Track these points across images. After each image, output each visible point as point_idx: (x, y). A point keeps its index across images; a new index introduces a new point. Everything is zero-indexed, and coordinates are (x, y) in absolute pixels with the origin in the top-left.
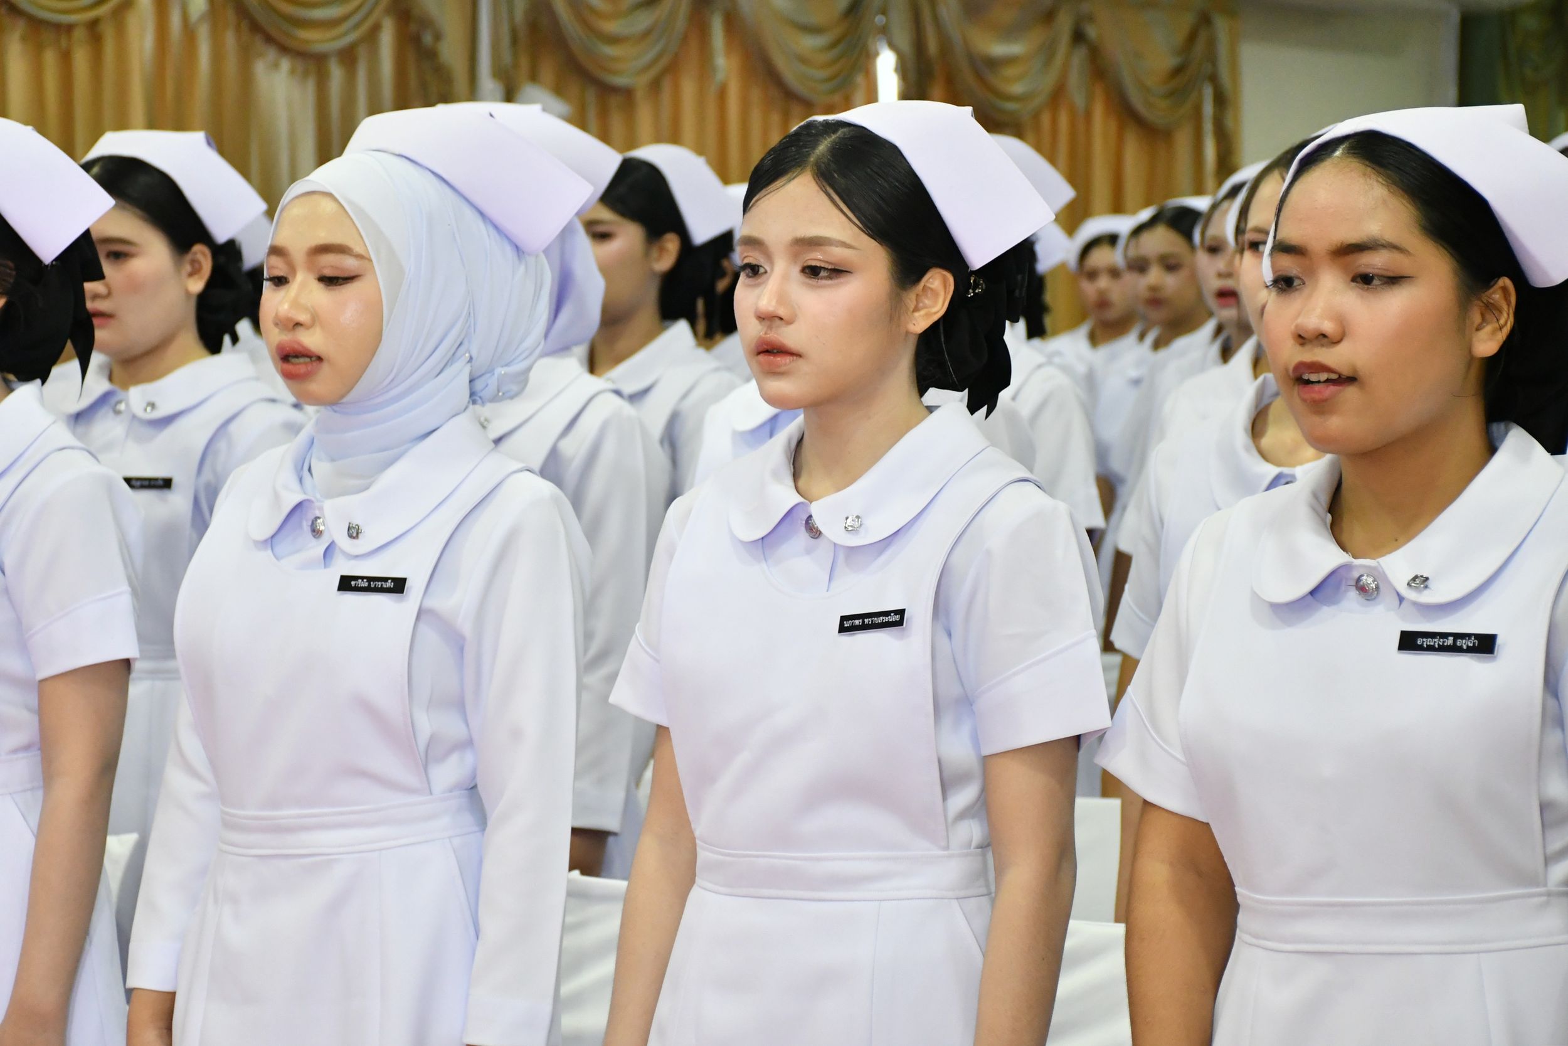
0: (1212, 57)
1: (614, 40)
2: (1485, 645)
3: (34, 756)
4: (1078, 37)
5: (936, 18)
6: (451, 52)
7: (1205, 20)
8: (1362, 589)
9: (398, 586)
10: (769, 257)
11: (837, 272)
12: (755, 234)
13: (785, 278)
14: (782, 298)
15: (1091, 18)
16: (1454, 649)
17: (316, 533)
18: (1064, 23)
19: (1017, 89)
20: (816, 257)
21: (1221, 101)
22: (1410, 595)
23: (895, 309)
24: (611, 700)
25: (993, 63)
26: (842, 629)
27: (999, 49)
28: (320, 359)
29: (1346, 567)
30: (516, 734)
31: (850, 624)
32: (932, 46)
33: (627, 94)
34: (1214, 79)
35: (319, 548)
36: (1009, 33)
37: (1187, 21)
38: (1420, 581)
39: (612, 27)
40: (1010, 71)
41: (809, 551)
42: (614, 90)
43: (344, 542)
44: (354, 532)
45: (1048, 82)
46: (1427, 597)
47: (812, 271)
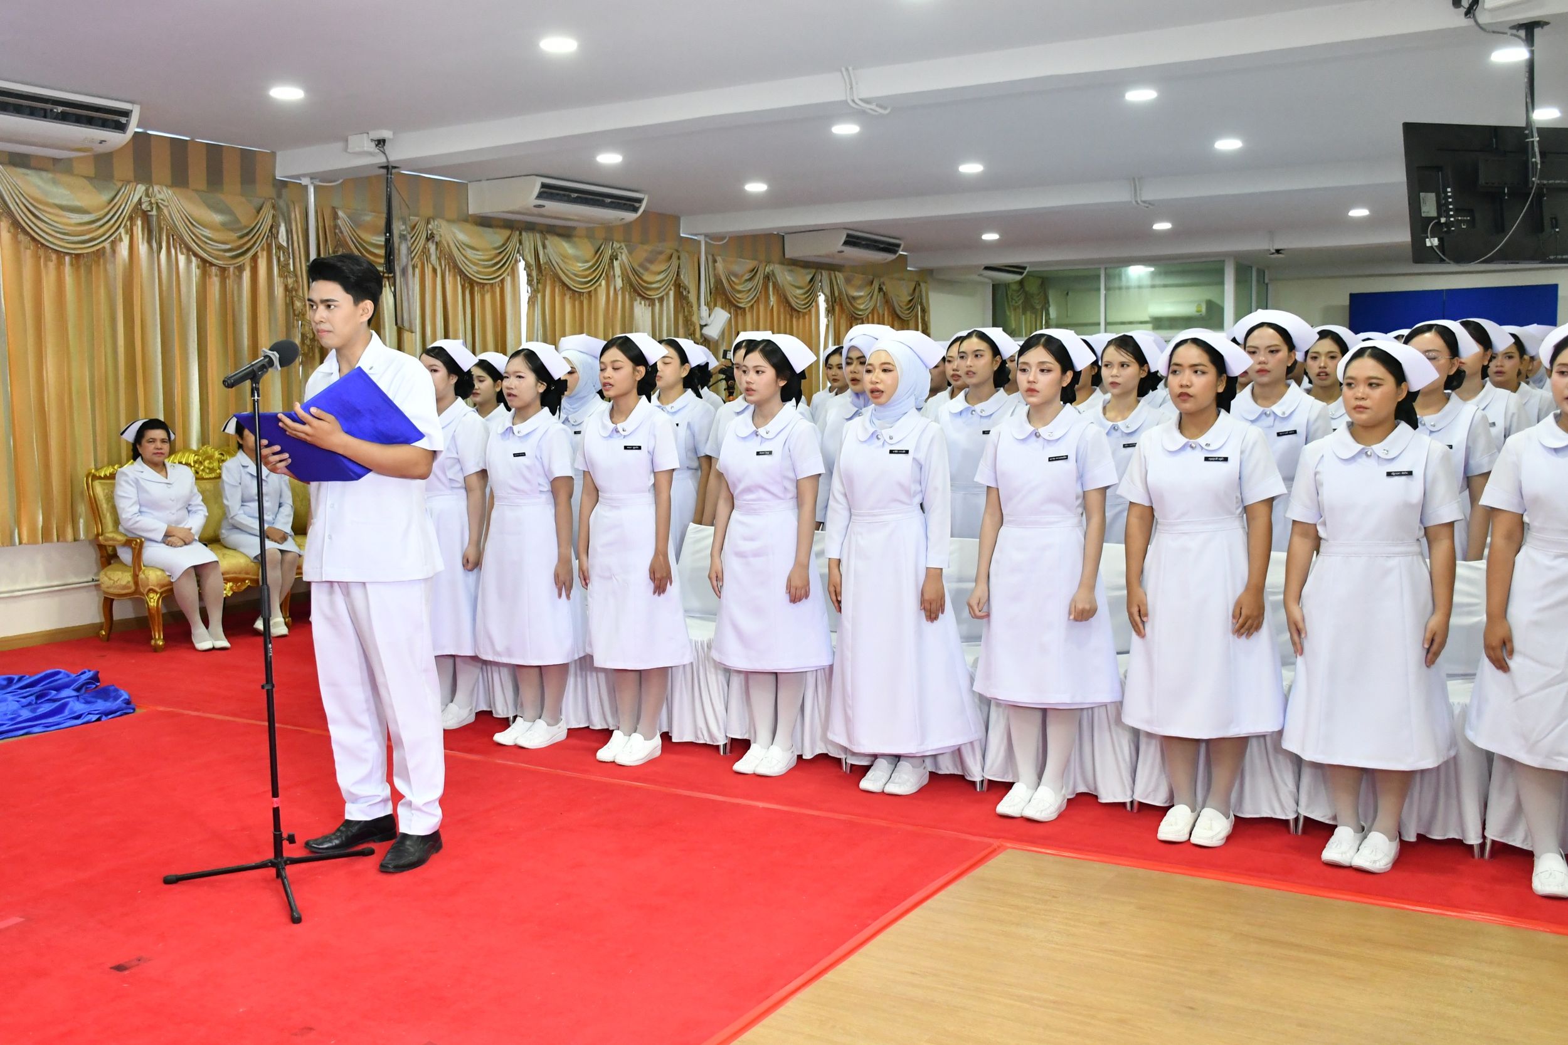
0: (921, 296)
1: (740, 292)
2: (1226, 459)
3: (795, 500)
4: (880, 289)
5: (837, 284)
6: (692, 297)
7: (918, 284)
8: (1191, 447)
9: (907, 452)
10: (1030, 367)
11: (1049, 371)
12: (1026, 361)
13: (1035, 372)
14: (1035, 377)
15: (884, 284)
16: (1218, 460)
17: (878, 439)
18: (876, 285)
19: (862, 307)
20: (1044, 367)
21: (924, 311)
22: (1206, 448)
23: (1061, 380)
24: (975, 480)
25: (854, 298)
26: (1049, 461)
27: (856, 294)
28: (883, 392)
29: (1188, 442)
30: (936, 489)
31: (1051, 459)
32: (836, 294)
33: (744, 309)
34: (921, 304)
35: (880, 443)
36: (859, 288)
37: (913, 285)
38: (1208, 445)
39: (739, 288)
40: (859, 301)
41: (1037, 441)
42: (740, 308)
43: (888, 440)
44: (891, 438)
45: (872, 305)
46: (1209, 448)
47: (1042, 371)
